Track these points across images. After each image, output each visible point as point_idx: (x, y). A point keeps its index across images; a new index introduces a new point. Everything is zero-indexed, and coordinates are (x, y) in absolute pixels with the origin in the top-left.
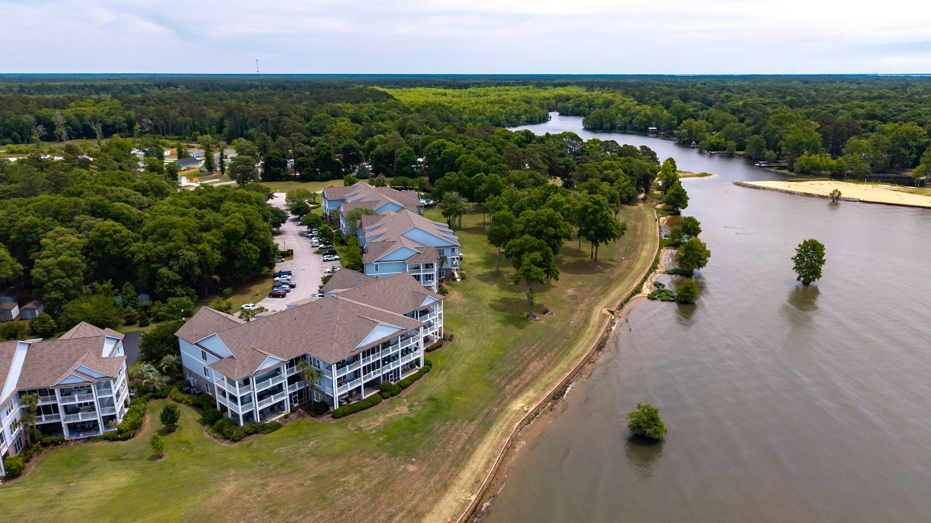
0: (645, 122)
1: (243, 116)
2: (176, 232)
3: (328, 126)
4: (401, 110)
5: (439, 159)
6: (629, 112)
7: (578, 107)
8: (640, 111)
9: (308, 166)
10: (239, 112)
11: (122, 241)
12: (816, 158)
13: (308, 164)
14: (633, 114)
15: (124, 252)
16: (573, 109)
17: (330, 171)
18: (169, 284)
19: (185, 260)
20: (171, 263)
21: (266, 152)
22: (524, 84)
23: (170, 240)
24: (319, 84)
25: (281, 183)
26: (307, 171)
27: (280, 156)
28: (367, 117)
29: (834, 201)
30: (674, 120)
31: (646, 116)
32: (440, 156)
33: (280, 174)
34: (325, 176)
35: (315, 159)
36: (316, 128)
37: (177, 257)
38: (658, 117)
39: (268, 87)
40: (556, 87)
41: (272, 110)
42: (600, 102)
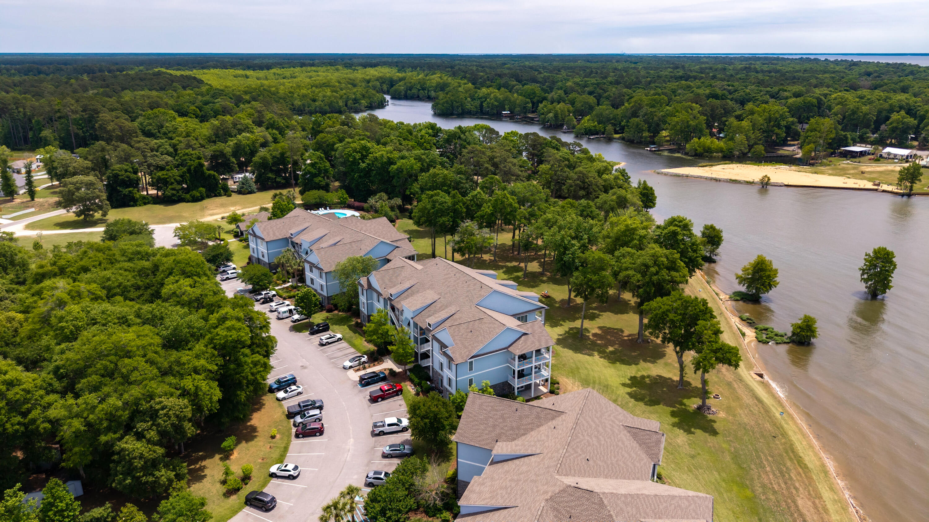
0: (497, 106)
1: (25, 114)
2: (135, 364)
3: (167, 125)
4: (231, 98)
5: (363, 165)
6: (476, 95)
7: (410, 90)
8: (489, 94)
9: (172, 184)
10: (17, 108)
11: (26, 401)
12: (707, 141)
13: (173, 180)
14: (481, 98)
15: (34, 421)
16: (406, 92)
17: (203, 187)
18: (143, 468)
19: (169, 417)
20: (141, 426)
21: (107, 167)
22: (331, 64)
23: (127, 380)
24: (87, 66)
25: (135, 208)
26: (173, 189)
27: (130, 172)
28: (195, 108)
29: (763, 187)
30: (528, 103)
31: (496, 99)
32: (364, 162)
33: (134, 197)
34: (199, 195)
35: (181, 172)
36: (150, 127)
37: (153, 414)
38: (510, 101)
39: (15, 70)
40: (366, 68)
41: (73, 105)
42: (434, 85)
